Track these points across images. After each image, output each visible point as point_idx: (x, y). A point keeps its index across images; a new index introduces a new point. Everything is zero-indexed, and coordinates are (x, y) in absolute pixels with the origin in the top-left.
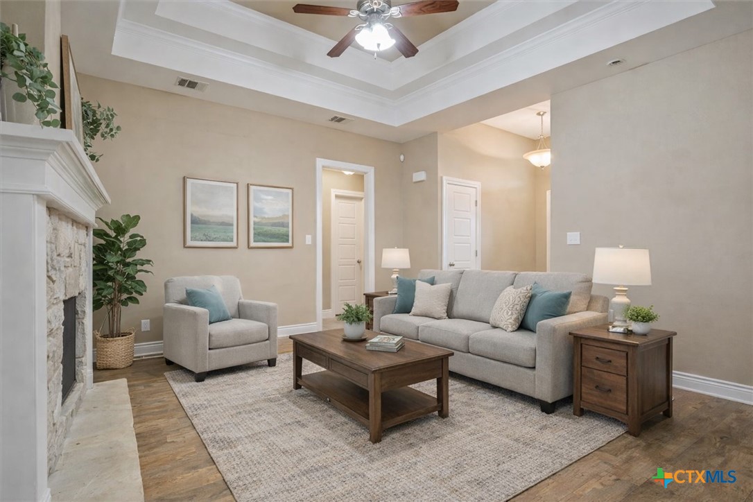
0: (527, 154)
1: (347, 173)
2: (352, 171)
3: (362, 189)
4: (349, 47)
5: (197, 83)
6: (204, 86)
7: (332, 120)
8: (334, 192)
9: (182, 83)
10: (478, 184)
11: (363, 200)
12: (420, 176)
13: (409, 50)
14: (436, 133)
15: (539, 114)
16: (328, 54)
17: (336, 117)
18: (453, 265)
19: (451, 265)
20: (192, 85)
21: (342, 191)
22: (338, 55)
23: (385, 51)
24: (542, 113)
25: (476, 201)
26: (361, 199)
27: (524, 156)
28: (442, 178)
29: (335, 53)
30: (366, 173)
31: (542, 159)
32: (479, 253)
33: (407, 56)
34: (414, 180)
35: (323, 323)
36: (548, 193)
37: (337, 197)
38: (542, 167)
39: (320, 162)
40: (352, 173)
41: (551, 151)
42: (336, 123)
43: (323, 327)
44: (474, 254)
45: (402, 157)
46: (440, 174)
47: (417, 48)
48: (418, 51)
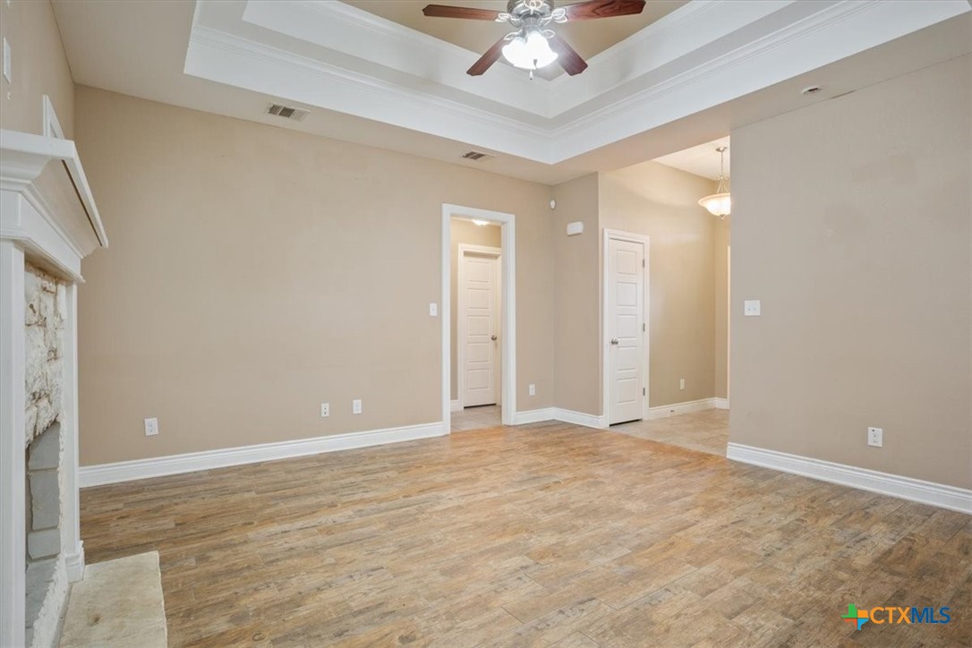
0: (702, 199)
1: (479, 223)
2: (486, 220)
3: (499, 245)
4: (496, 62)
5: (293, 110)
6: (302, 113)
7: (467, 156)
8: (463, 247)
9: (273, 110)
10: (646, 239)
11: (500, 259)
12: (576, 227)
13: (576, 66)
14: (597, 173)
15: (718, 150)
16: (468, 72)
17: (472, 153)
18: (617, 343)
19: (613, 343)
20: (287, 112)
21: (473, 246)
22: (481, 73)
23: (544, 68)
24: (721, 149)
25: (644, 261)
26: (496, 257)
27: (699, 202)
28: (603, 230)
29: (477, 70)
30: (503, 223)
31: (720, 205)
32: (647, 328)
33: (572, 73)
34: (569, 234)
35: (452, 422)
36: (729, 248)
37: (467, 254)
38: (722, 216)
39: (447, 209)
40: (485, 223)
41: (731, 196)
42: (473, 160)
43: (452, 426)
44: (640, 328)
45: (553, 204)
46: (600, 227)
47: (586, 62)
48: (586, 66)
